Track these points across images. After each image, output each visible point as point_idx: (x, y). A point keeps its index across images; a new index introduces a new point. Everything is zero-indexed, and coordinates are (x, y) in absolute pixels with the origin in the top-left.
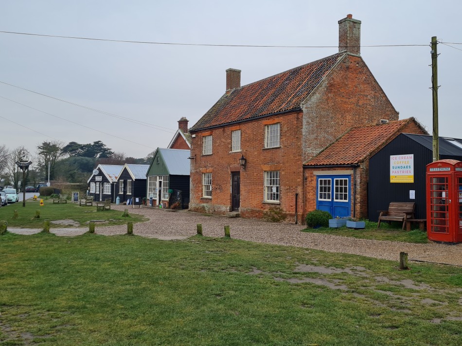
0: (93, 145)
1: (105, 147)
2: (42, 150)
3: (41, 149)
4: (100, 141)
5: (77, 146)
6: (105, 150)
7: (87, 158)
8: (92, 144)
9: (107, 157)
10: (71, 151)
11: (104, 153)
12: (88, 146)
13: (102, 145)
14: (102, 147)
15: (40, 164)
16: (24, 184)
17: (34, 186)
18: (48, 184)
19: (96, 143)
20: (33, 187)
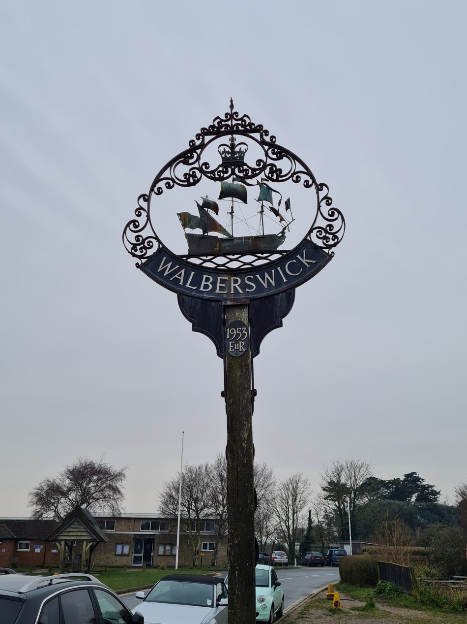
0: (404, 481)
1: (424, 483)
2: (328, 494)
3: (327, 491)
4: (414, 473)
5: (378, 484)
6: (425, 488)
7: (397, 502)
8: (402, 478)
9: (430, 500)
10: (370, 492)
11: (422, 492)
12: (396, 481)
13: (418, 479)
14: (419, 483)
15: (326, 516)
16: (305, 549)
17: (322, 552)
18: (348, 549)
19: (407, 476)
20: (321, 555)
